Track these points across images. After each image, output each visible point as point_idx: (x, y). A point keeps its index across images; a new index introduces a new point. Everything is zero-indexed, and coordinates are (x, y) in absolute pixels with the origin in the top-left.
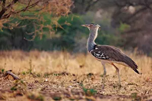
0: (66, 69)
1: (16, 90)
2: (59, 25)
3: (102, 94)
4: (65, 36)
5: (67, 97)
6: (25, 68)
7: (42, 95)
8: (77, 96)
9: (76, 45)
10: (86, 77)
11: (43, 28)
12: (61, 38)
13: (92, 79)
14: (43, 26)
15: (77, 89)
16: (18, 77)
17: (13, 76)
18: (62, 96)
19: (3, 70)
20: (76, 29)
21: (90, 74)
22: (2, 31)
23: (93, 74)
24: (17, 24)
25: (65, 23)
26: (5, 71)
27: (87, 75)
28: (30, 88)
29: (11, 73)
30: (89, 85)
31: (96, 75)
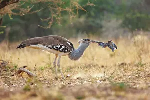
0: (93, 60)
1: (29, 90)
2: (81, 7)
3: (136, 89)
4: (91, 20)
5: (93, 95)
6: (44, 62)
7: (61, 94)
8: (104, 93)
9: (104, 30)
10: (117, 68)
11: (62, 12)
12: (86, 22)
13: (125, 70)
14: (61, 9)
15: (106, 85)
16: (34, 74)
17: (28, 73)
18: (87, 94)
19: (16, 67)
20: (103, 10)
21: (123, 64)
22: (12, 19)
23: (126, 65)
24: (29, 10)
25: (88, 4)
26: (18, 68)
27: (119, 66)
28: (49, 87)
29: (26, 70)
30: (121, 78)
31: (130, 65)
